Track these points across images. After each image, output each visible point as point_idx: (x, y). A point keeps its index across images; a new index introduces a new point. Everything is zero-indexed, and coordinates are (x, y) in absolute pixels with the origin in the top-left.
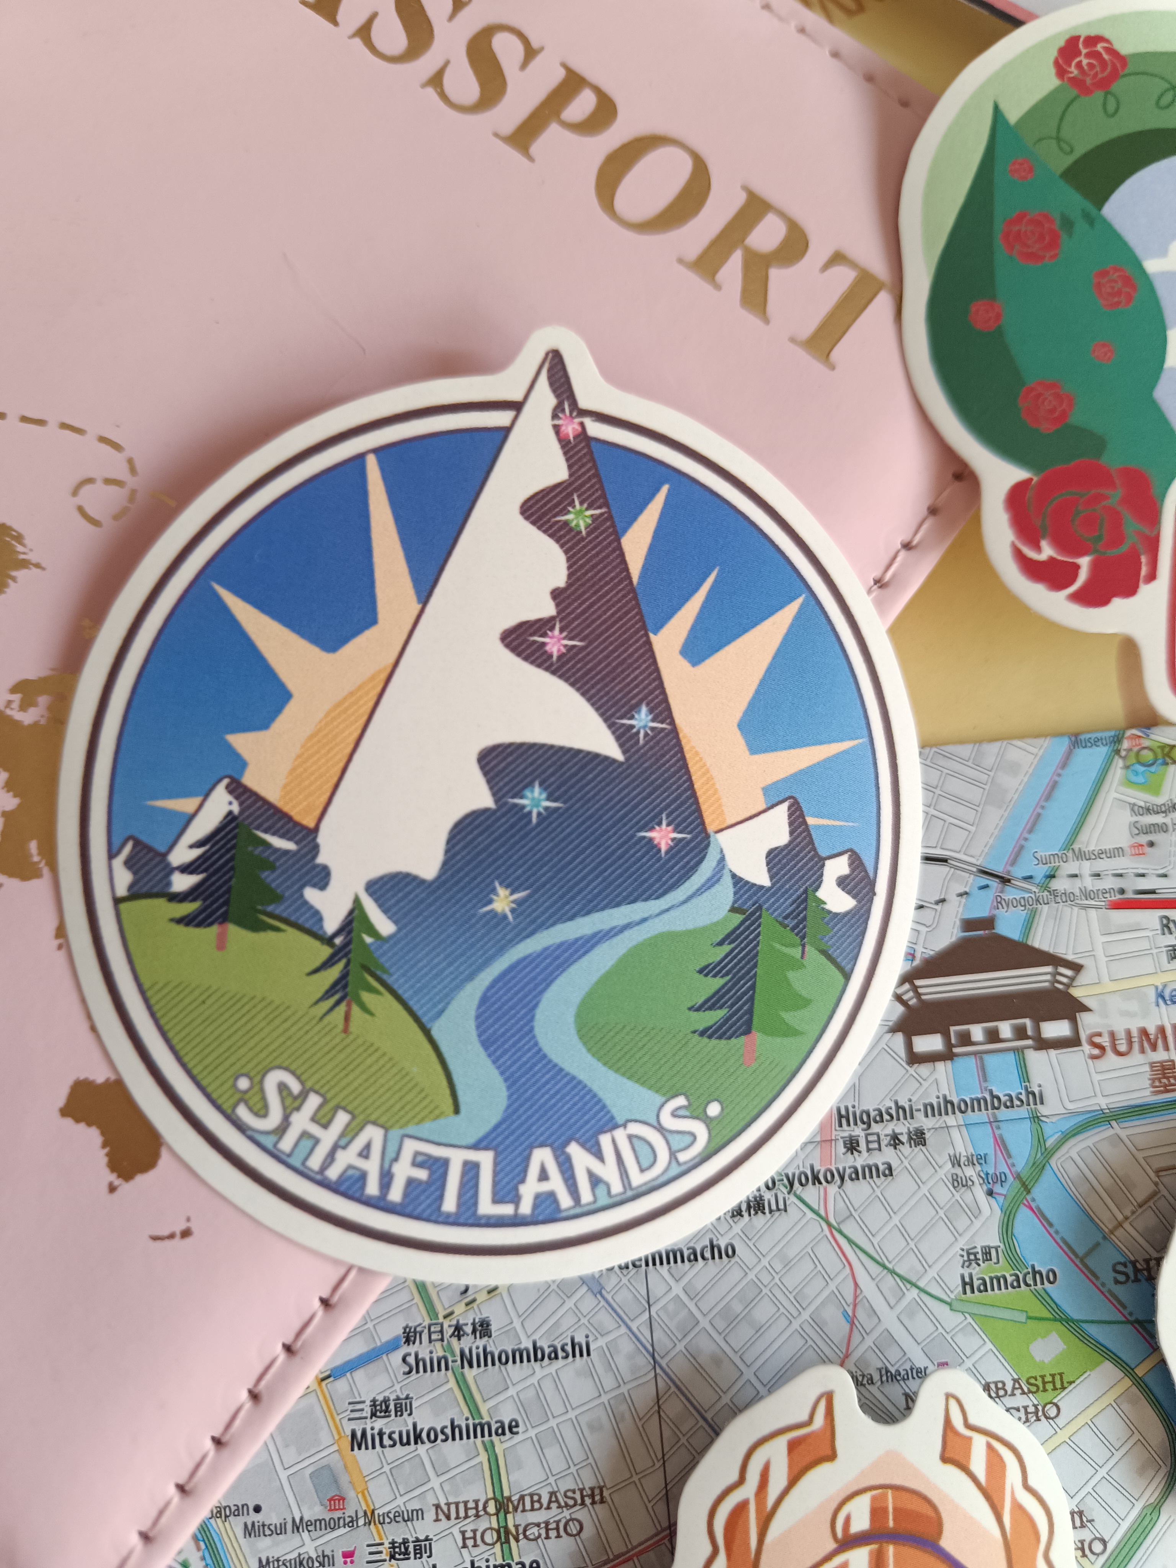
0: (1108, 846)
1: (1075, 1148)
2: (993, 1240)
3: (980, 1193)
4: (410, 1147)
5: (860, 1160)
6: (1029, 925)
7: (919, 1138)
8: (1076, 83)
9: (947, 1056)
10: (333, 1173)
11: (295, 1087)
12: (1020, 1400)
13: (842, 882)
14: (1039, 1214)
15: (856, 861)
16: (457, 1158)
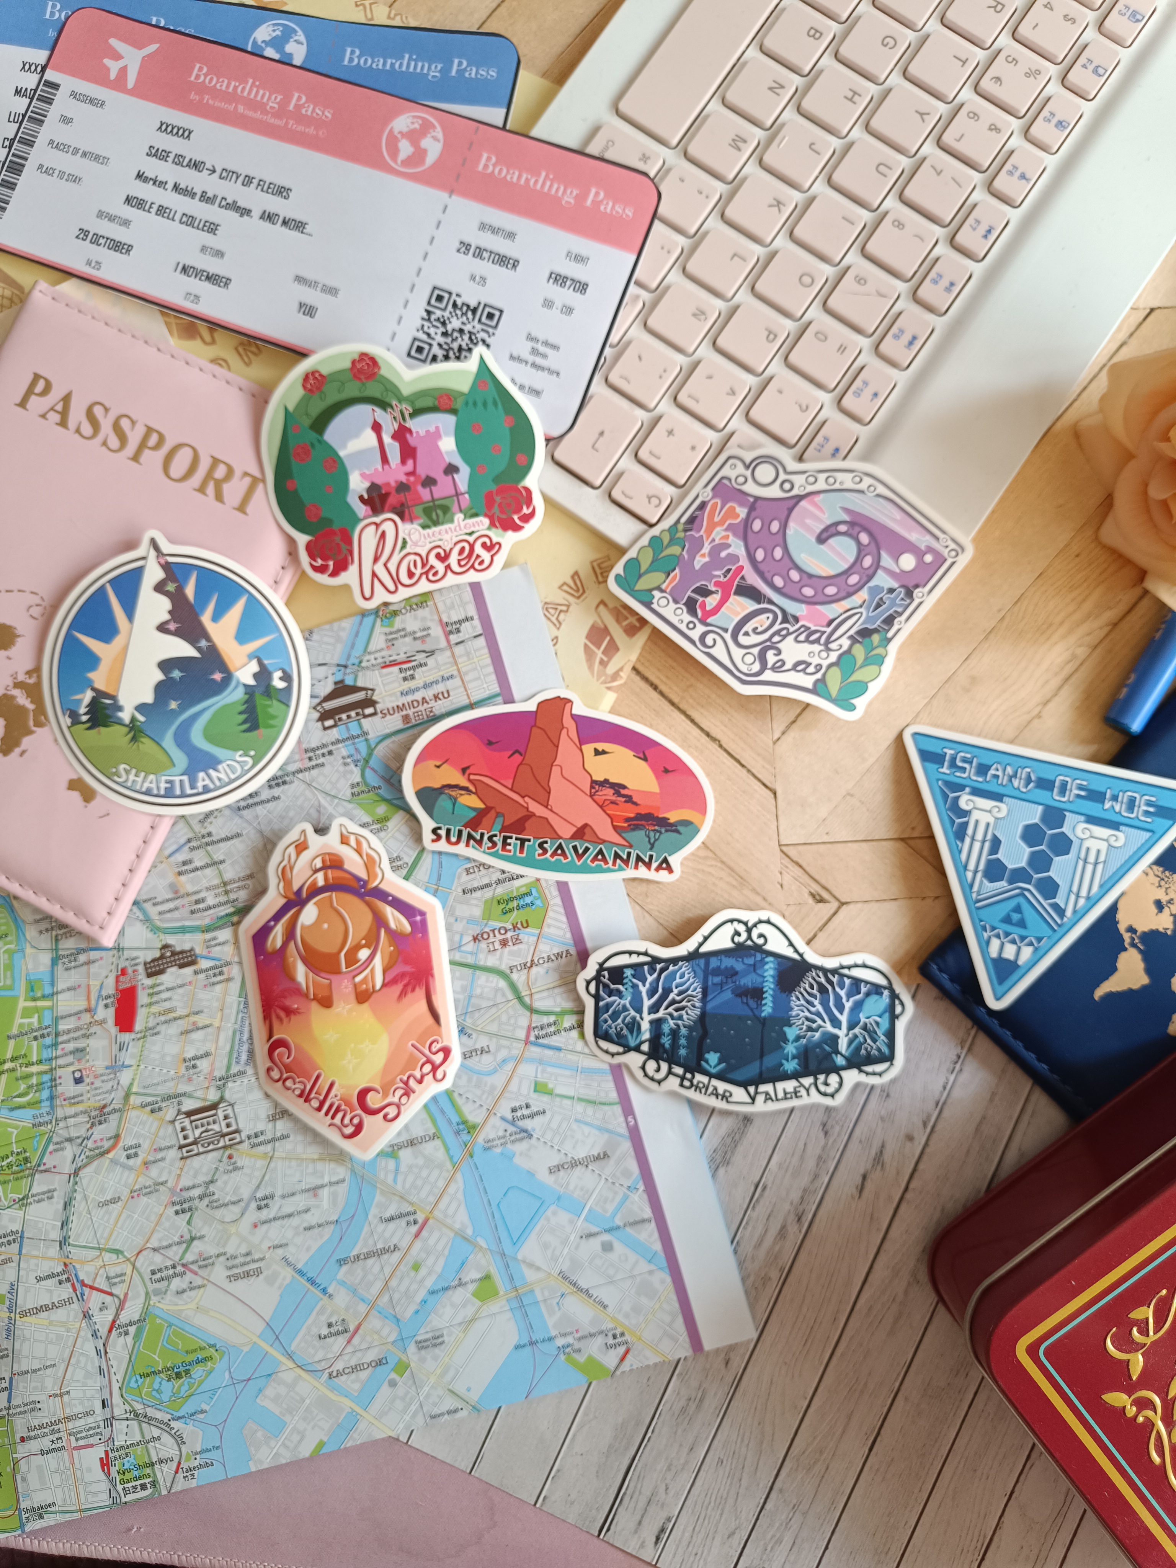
0: (378, 648)
1: (381, 747)
2: (358, 779)
3: (352, 766)
4: (164, 778)
5: (314, 763)
6: (355, 679)
7: (330, 753)
8: (311, 391)
9: (335, 726)
10: (144, 789)
11: (128, 767)
12: (375, 826)
13: (281, 679)
14: (373, 769)
15: (284, 671)
16: (177, 779)
